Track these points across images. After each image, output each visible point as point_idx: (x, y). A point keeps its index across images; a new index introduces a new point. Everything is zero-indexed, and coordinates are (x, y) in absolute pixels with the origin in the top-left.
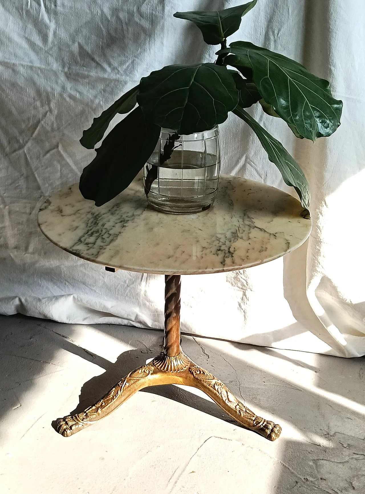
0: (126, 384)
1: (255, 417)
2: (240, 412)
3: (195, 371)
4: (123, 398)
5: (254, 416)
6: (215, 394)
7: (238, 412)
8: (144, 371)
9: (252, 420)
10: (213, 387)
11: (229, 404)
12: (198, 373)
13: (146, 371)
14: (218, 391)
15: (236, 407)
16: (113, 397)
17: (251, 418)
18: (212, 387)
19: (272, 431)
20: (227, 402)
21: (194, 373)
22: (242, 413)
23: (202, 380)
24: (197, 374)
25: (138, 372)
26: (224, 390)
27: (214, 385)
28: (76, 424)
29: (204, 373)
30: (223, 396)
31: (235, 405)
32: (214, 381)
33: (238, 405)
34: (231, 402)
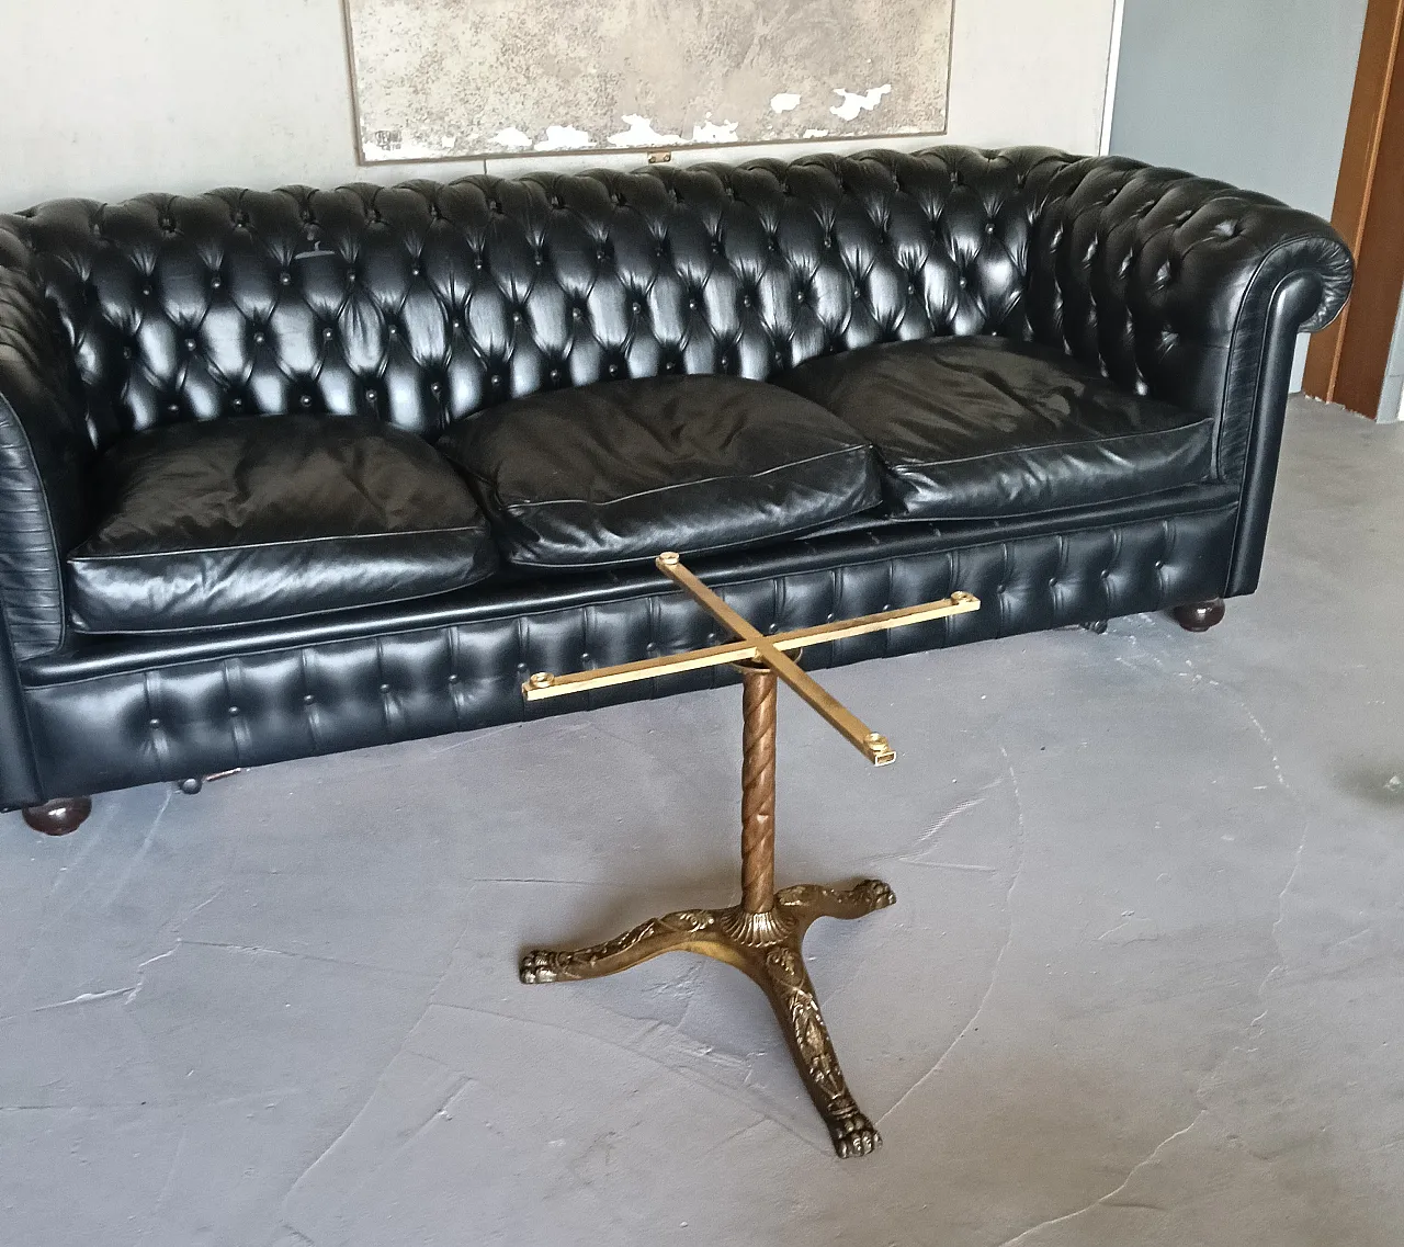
0: (650, 929)
1: (836, 1097)
2: (815, 1073)
3: (773, 956)
4: (637, 954)
5: (836, 1093)
6: (786, 1018)
7: (812, 1071)
8: (691, 917)
9: (829, 1097)
10: (787, 999)
11: (802, 1048)
12: (777, 962)
13: (693, 920)
14: (792, 1013)
15: (813, 1059)
16: (622, 945)
17: (830, 1094)
18: (784, 1000)
19: (848, 1139)
20: (800, 1040)
21: (769, 958)
22: (818, 1077)
23: (775, 978)
24: (771, 963)
25: (679, 918)
26: (806, 1017)
27: (790, 997)
28: (547, 968)
29: (785, 967)
30: (797, 1025)
31: (813, 1054)
32: (795, 989)
33: (819, 1056)
34: (807, 1044)
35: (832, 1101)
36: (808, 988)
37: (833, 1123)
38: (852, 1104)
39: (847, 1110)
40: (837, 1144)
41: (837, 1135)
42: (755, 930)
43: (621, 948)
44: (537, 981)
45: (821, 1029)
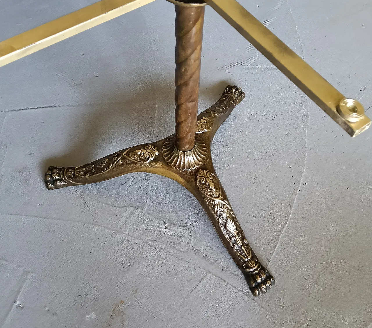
0: (119, 160)
1: (248, 259)
2: (233, 245)
3: (201, 179)
4: (114, 173)
5: (247, 257)
6: (213, 216)
7: (231, 244)
8: (144, 154)
9: (243, 260)
10: (213, 207)
11: (224, 232)
12: (203, 182)
13: (146, 155)
14: (216, 213)
15: (231, 238)
16: (104, 168)
17: (243, 258)
18: (211, 206)
19: (259, 286)
20: (223, 228)
21: (198, 180)
22: (235, 248)
23: (204, 193)
24: (200, 183)
25: (137, 153)
26: (225, 215)
27: (214, 206)
28: (60, 180)
29: (209, 186)
30: (220, 221)
31: (231, 235)
32: (217, 201)
33: (235, 237)
34: (227, 230)
35: (245, 262)
36: (225, 197)
37: (249, 278)
38: (257, 262)
39: (255, 268)
40: (253, 290)
41: (252, 285)
42: (186, 161)
43: (103, 169)
44: (57, 187)
45: (234, 219)
